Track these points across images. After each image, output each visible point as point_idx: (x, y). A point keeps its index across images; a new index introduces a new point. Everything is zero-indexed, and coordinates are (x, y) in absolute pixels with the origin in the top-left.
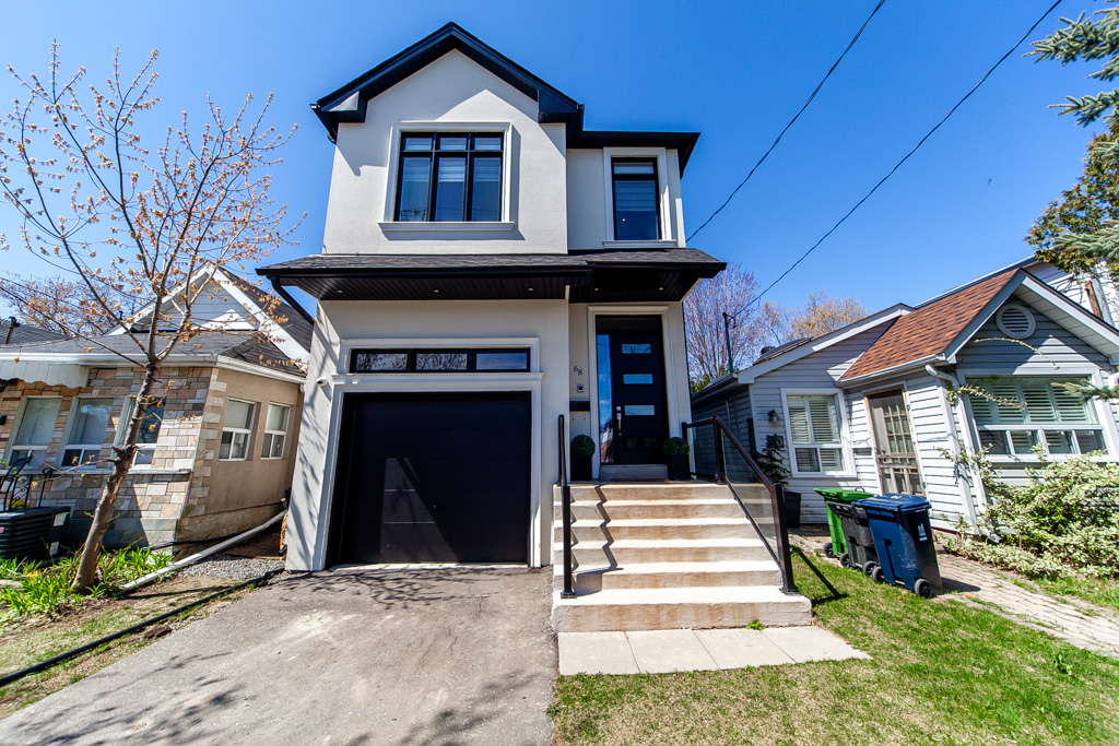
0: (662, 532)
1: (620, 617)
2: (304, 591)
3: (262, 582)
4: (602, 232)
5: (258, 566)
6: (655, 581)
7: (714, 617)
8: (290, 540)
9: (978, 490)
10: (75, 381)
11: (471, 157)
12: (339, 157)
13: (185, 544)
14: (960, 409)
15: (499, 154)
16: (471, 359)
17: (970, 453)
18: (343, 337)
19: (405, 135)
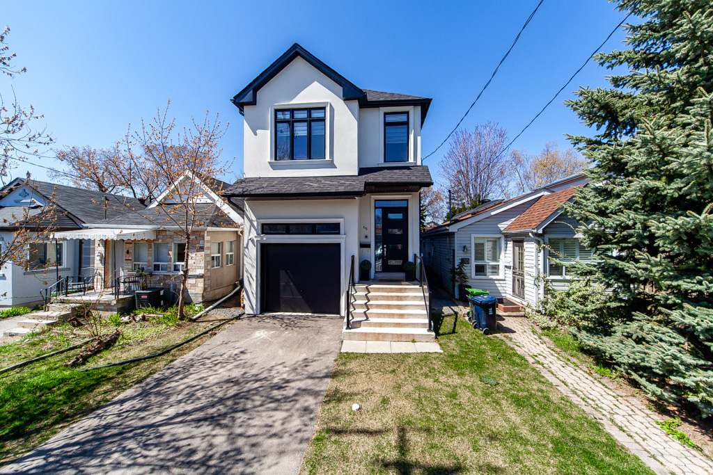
0: (389, 307)
1: (365, 336)
2: (255, 322)
3: (238, 318)
4: (377, 159)
5: (235, 312)
6: (381, 325)
7: (399, 338)
8: (246, 302)
9: (541, 291)
10: (153, 237)
11: (310, 121)
12: (246, 126)
13: (207, 303)
14: (541, 254)
15: (323, 120)
16: (314, 229)
17: (542, 275)
18: (257, 218)
19: (276, 111)
